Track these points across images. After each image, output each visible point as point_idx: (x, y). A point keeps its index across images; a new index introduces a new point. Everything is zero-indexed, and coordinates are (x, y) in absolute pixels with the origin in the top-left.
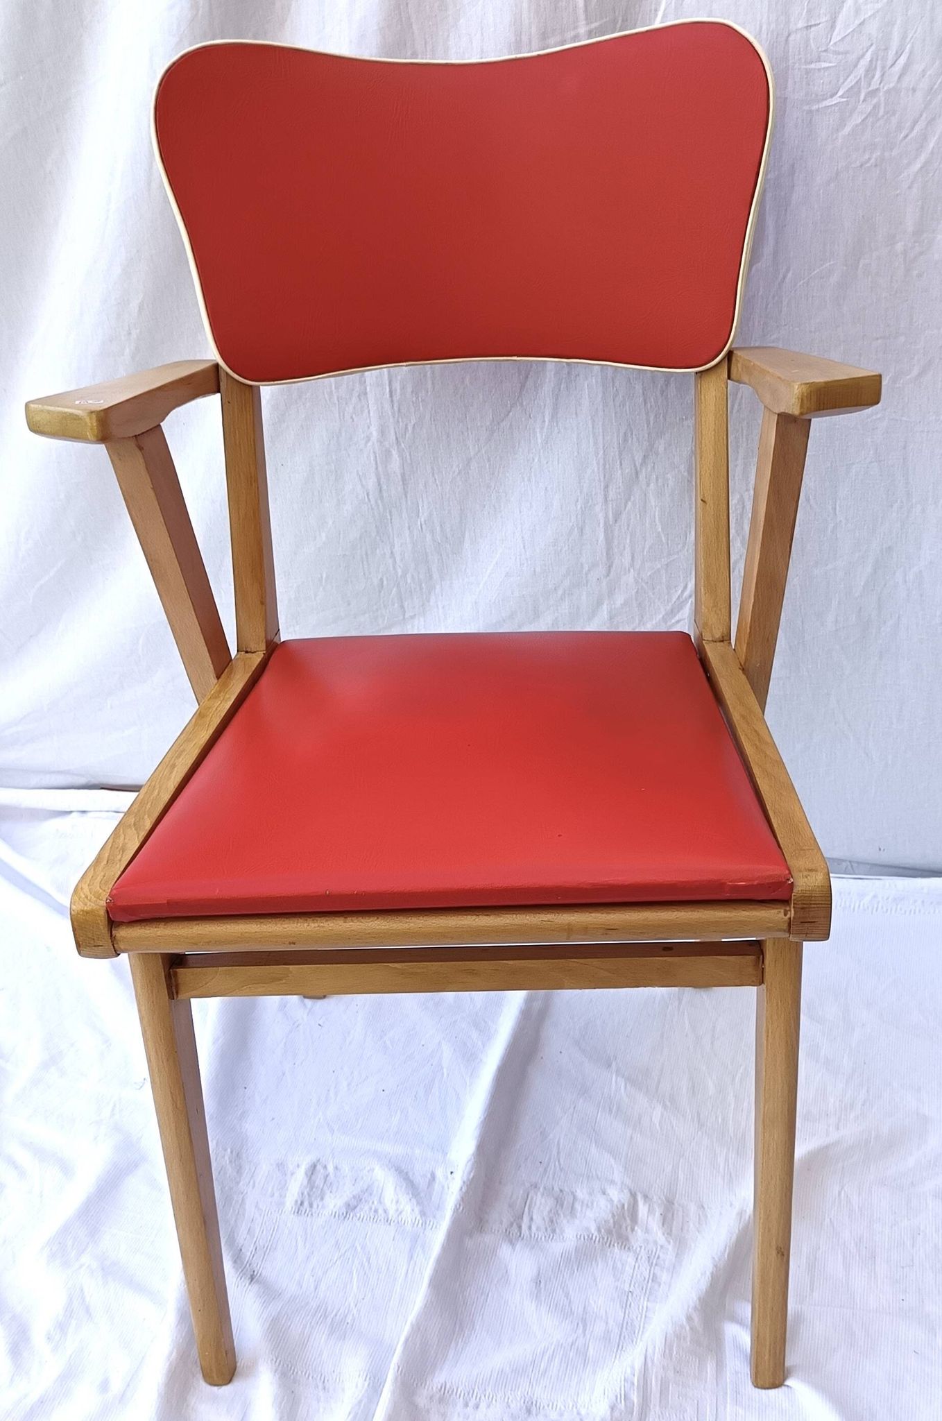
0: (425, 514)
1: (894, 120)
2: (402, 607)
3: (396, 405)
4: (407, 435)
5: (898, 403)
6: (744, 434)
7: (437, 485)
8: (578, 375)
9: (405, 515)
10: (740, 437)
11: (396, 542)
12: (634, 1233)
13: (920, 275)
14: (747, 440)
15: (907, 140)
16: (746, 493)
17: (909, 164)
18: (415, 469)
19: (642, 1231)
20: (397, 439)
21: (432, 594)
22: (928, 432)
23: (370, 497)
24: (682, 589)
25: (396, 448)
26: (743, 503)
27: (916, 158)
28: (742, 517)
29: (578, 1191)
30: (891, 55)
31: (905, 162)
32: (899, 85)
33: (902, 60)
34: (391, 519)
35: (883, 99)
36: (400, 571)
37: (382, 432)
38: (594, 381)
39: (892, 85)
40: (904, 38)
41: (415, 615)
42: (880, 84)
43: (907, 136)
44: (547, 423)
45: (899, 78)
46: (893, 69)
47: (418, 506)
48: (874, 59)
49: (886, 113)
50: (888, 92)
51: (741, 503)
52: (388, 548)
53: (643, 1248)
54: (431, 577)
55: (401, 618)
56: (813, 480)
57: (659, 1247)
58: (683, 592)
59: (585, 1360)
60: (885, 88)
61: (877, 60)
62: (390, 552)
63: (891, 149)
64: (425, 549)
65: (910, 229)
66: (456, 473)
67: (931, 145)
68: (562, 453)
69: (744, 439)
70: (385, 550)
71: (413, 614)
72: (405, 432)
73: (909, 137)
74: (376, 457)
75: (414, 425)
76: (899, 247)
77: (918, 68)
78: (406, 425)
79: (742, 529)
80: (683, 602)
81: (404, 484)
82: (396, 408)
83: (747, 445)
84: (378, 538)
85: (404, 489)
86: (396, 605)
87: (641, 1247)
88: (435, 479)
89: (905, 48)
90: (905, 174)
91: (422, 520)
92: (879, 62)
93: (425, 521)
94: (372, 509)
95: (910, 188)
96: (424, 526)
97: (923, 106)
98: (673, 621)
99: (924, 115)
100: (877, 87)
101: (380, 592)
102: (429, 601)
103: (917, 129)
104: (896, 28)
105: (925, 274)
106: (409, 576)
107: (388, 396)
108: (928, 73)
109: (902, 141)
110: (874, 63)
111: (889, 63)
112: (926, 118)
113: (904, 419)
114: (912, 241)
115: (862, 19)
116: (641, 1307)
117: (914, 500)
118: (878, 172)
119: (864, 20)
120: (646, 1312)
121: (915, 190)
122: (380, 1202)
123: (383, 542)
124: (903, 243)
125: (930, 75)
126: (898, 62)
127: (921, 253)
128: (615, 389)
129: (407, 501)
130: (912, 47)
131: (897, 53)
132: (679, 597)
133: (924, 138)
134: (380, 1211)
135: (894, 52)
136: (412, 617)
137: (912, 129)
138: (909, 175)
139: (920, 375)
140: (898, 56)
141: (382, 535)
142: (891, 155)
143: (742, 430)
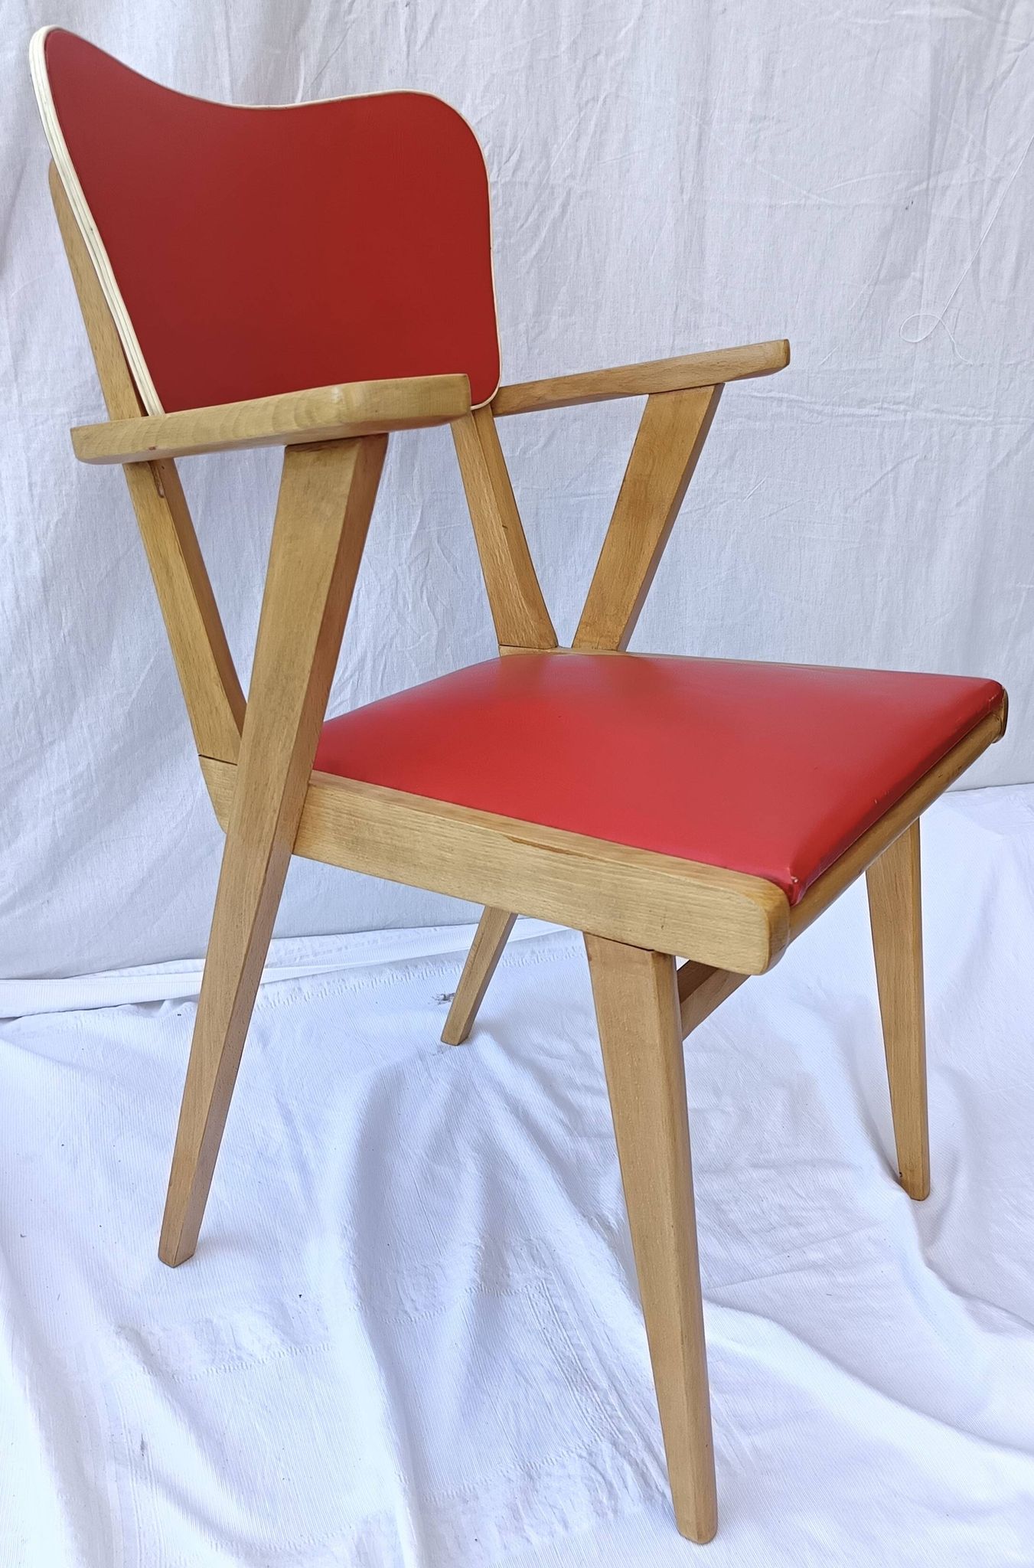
0: (69, 624)
1: (511, 211)
2: (40, 733)
3: (36, 499)
4: (49, 534)
5: (529, 472)
6: (395, 508)
7: (83, 591)
8: (231, 460)
9: (45, 627)
10: (391, 512)
11: (34, 659)
12: (511, 1278)
13: (540, 354)
14: (397, 514)
15: (522, 229)
16: (399, 568)
17: (525, 252)
18: (57, 573)
19: (518, 1273)
20: (37, 539)
21: (75, 714)
22: (555, 498)
23: (6, 607)
24: (343, 669)
25: (36, 549)
26: (397, 578)
27: (531, 246)
28: (396, 593)
29: (441, 1260)
30: (506, 151)
31: (522, 249)
32: (514, 180)
33: (515, 157)
34: (30, 633)
35: (500, 191)
36: (39, 693)
37: (21, 531)
38: (247, 463)
39: (507, 179)
40: (515, 137)
41: (55, 741)
42: (498, 176)
43: (523, 225)
44: (200, 513)
45: (514, 173)
46: (508, 164)
47: (61, 616)
48: (492, 154)
49: (504, 204)
50: (505, 185)
51: (395, 578)
52: (26, 667)
53: (529, 1287)
54: (74, 694)
55: (39, 745)
56: (459, 550)
57: (543, 1281)
58: (344, 672)
59: (548, 1406)
60: (503, 181)
61: (494, 156)
62: (27, 671)
63: (510, 238)
64: (69, 663)
65: (531, 311)
66: (103, 576)
67: (543, 235)
68: (217, 541)
69: (395, 514)
70: (22, 670)
71: (52, 739)
72: (47, 530)
73: (525, 227)
74: (13, 559)
75: (57, 522)
76: (522, 327)
77: (528, 165)
78: (48, 523)
79: (397, 603)
80: (344, 682)
81: (44, 591)
82: (36, 504)
83: (398, 519)
84: (14, 656)
85: (45, 595)
86: (33, 732)
87: (526, 1287)
88: (81, 584)
89: (517, 147)
90: (523, 260)
91: (66, 631)
92: (496, 158)
93: (69, 632)
94: (8, 621)
95: (528, 273)
96: (67, 638)
97: (534, 199)
98: (336, 704)
99: (536, 207)
100: (496, 180)
101: (14, 719)
102: (71, 723)
103: (530, 220)
104: (508, 127)
105: (545, 352)
106: (49, 697)
107: (27, 489)
108: (537, 169)
109: (519, 230)
110: (491, 158)
111: (504, 160)
112: (538, 209)
113: (535, 487)
114: (533, 321)
115: (480, 118)
116: (562, 1338)
117: (547, 563)
118: (500, 257)
119: (481, 119)
120: (570, 1340)
121: (532, 275)
122: (238, 1348)
123: (19, 659)
124: (525, 324)
125: (539, 172)
126: (512, 158)
127: (541, 333)
128: (268, 469)
129: (48, 610)
130: (523, 147)
131: (510, 150)
132: (340, 678)
133: (537, 227)
134: (244, 1357)
135: (508, 150)
136: (52, 743)
137: (527, 220)
138: (526, 261)
139: (545, 446)
140: (511, 152)
141: (18, 651)
142: (510, 243)
143: (393, 504)
